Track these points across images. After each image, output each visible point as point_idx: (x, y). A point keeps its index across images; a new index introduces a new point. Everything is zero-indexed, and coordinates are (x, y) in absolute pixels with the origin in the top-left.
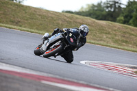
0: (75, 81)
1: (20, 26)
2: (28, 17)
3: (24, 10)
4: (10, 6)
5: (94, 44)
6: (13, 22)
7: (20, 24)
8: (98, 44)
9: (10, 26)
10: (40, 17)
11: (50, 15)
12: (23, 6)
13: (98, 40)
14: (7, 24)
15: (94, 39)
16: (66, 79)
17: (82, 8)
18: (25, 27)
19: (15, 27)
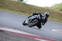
0: (50, 39)
1: (25, 13)
2: (28, 9)
3: (27, 6)
4: (20, 4)
5: (58, 22)
6: (22, 11)
7: (25, 12)
8: (60, 22)
9: (21, 13)
10: (34, 9)
11: (38, 8)
12: (26, 4)
13: (60, 20)
14: (19, 12)
15: (58, 20)
16: (46, 38)
17: (53, 5)
18: (27, 14)
19: (23, 14)
